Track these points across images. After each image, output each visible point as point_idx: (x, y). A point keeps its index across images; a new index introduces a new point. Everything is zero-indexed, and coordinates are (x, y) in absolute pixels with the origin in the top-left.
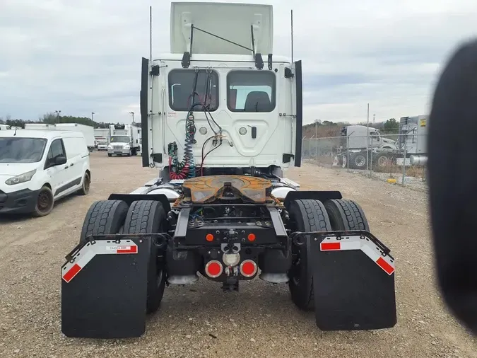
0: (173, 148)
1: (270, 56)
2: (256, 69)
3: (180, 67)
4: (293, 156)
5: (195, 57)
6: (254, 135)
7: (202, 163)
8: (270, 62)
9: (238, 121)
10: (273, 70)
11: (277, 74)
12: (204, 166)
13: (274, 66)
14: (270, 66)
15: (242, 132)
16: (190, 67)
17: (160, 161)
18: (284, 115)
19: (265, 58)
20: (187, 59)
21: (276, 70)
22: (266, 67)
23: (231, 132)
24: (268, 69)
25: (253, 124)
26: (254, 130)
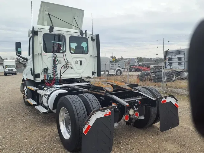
0: (46, 70)
1: (86, 31)
2: (80, 36)
3: (48, 32)
4: (95, 72)
5: (55, 28)
6: (81, 64)
7: (61, 77)
8: (86, 34)
9: (74, 58)
10: (87, 37)
11: (89, 39)
12: (61, 78)
13: (88, 36)
14: (86, 35)
15: (76, 62)
16: (53, 33)
17: (39, 77)
18: (92, 56)
19: (84, 32)
20: (52, 29)
21: (88, 37)
22: (84, 36)
23: (72, 63)
24: (85, 37)
25: (81, 60)
26: (81, 62)
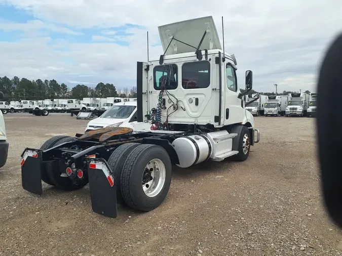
1: (206, 51)
2: (198, 60)
3: (159, 64)
5: (166, 57)
6: (197, 104)
7: (167, 121)
8: (206, 54)
9: (188, 94)
10: (208, 60)
11: (211, 62)
13: (209, 57)
14: (206, 57)
15: (191, 101)
16: (163, 64)
18: (215, 89)
19: (203, 52)
20: (162, 59)
21: (210, 59)
23: (185, 103)
24: (205, 60)
25: (196, 96)
26: (197, 100)
